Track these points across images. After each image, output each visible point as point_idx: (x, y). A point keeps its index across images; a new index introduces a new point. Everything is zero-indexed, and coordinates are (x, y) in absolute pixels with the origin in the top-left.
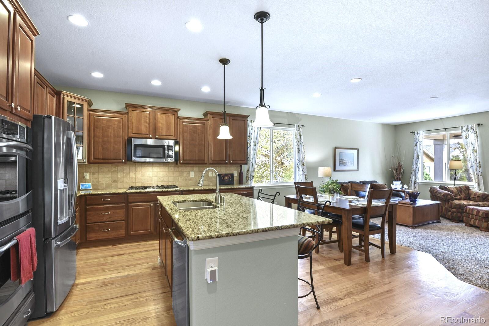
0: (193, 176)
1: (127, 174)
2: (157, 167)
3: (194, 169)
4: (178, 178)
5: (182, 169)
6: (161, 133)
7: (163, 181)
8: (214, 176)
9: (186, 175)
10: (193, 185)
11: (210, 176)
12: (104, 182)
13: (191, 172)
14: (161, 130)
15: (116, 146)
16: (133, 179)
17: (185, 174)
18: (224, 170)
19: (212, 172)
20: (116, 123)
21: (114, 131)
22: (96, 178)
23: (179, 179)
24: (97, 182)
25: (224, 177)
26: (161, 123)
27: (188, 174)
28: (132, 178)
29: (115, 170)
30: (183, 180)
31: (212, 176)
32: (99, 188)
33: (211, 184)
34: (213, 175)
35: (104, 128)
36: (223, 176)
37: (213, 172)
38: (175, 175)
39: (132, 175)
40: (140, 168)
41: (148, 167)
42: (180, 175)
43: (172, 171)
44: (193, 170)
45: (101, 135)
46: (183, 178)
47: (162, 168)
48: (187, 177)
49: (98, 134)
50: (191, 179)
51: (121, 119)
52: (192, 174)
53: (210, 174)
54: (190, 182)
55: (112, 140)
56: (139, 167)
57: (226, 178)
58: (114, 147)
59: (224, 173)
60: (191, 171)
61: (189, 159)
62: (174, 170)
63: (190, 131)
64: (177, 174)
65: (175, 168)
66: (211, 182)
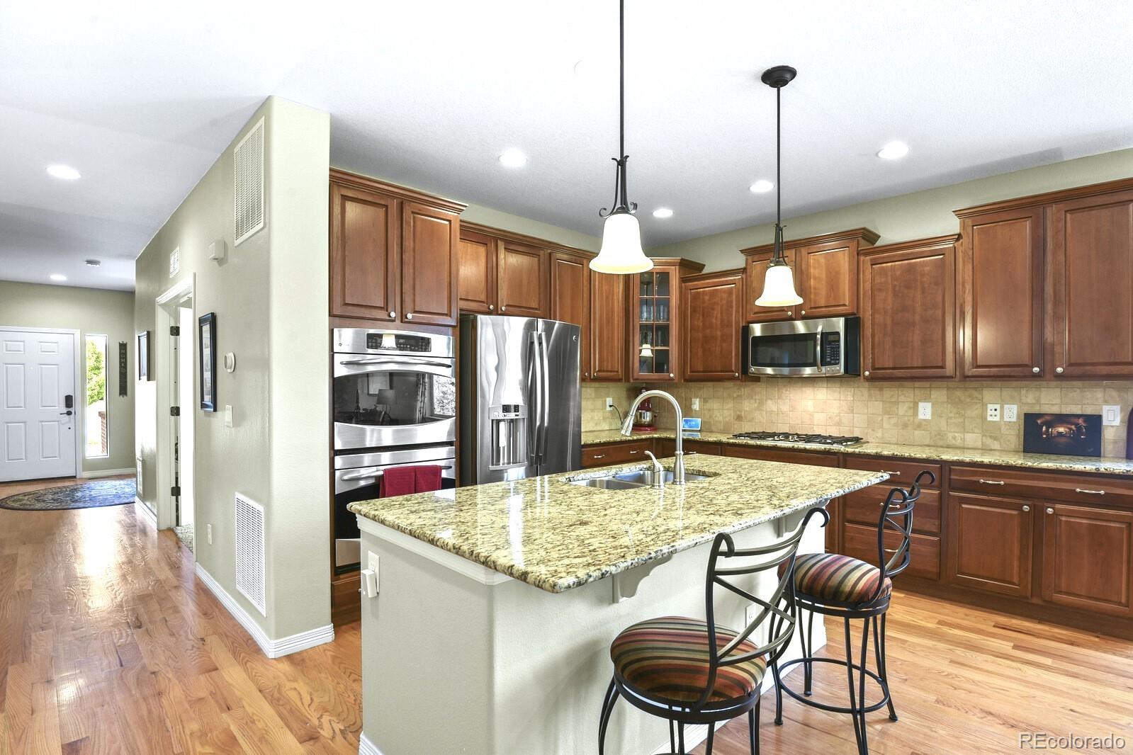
0: (929, 417)
1: (761, 403)
2: (825, 389)
3: (932, 397)
4: (880, 418)
5: (892, 396)
6: (815, 302)
7: (839, 424)
8: (1006, 419)
9: (906, 411)
10: (927, 442)
11: (989, 419)
12: (721, 418)
13: (921, 405)
14: (815, 294)
15: (724, 345)
16: (773, 415)
17: (902, 409)
18: (1058, 401)
19: (998, 407)
20: (725, 296)
21: (721, 313)
22: (709, 410)
23: (882, 420)
24: (710, 417)
25: (1050, 424)
26: (815, 279)
27: (910, 408)
28: (771, 414)
29: (740, 394)
30: (896, 425)
31: (997, 419)
32: (714, 428)
33: (996, 445)
34: (1002, 416)
35: (706, 310)
36: (1045, 423)
37: (1002, 408)
38: (871, 411)
39: (771, 405)
40: (786, 390)
41: (804, 389)
42: (887, 412)
43: (864, 398)
44: (925, 400)
45: (701, 324)
46: (893, 421)
47: (838, 389)
48: (906, 418)
49: (696, 323)
50: (920, 426)
51: (733, 285)
52: (925, 411)
53: (989, 413)
54: (917, 432)
55: (719, 333)
56: (784, 389)
57: (1061, 430)
58: (721, 346)
59: (1055, 410)
60: (920, 401)
61: (891, 366)
62: (870, 396)
63: (896, 283)
64: (876, 406)
65: (872, 392)
66: (995, 439)
